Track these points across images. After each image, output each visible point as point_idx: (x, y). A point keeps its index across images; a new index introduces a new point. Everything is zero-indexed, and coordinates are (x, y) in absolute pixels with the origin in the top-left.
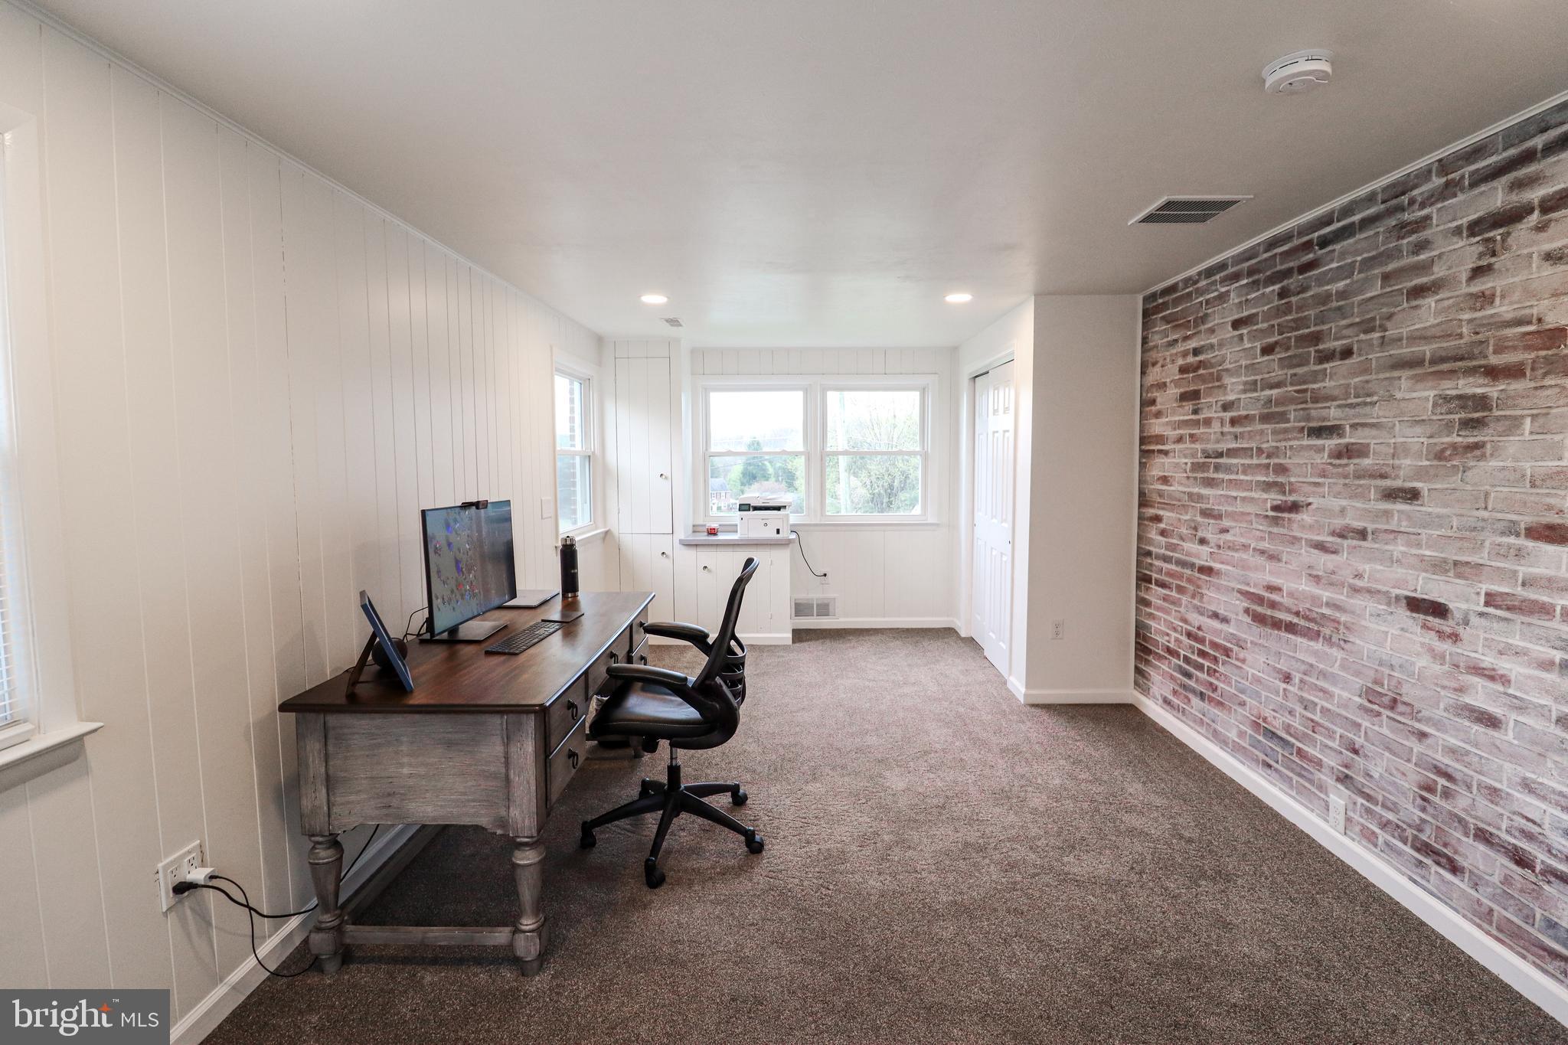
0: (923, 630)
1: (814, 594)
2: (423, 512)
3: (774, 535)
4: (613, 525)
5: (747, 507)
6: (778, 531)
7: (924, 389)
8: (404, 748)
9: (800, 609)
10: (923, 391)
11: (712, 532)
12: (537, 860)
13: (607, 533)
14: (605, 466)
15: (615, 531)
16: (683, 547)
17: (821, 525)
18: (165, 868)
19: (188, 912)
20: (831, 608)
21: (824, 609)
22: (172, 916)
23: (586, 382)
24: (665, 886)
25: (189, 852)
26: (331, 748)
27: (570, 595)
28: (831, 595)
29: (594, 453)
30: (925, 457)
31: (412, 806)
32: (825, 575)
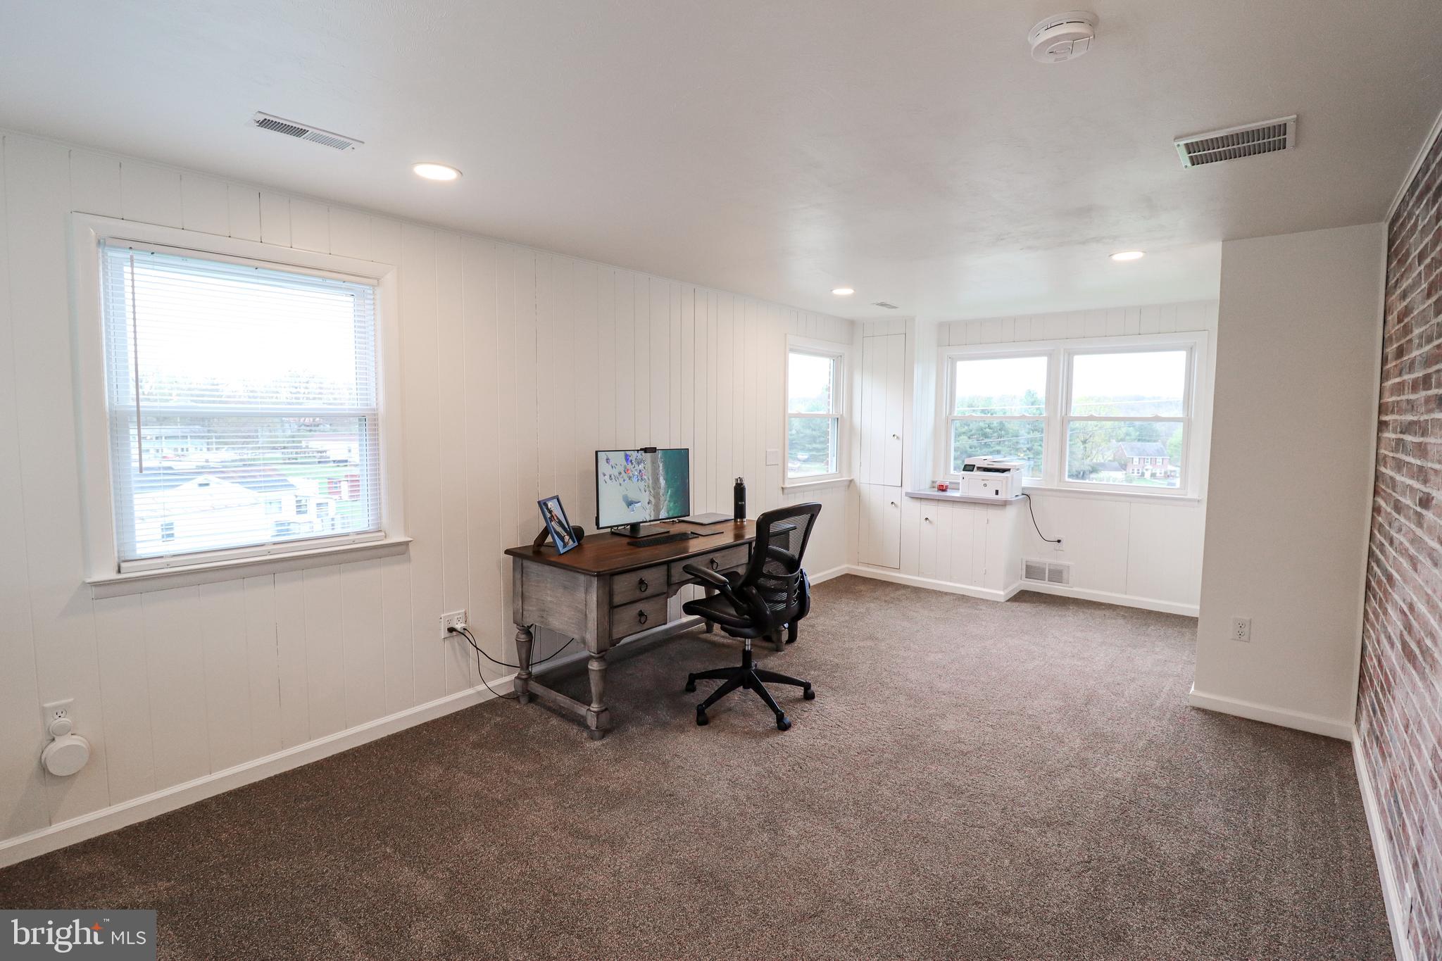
0: (1150, 612)
1: (1045, 557)
2: (597, 452)
3: (994, 496)
4: (855, 476)
5: (971, 468)
6: (997, 492)
7: (1191, 349)
8: (548, 585)
9: (1032, 572)
10: (1191, 350)
11: (942, 489)
12: (598, 669)
13: (851, 481)
14: (852, 427)
15: (857, 481)
16: (909, 499)
17: (1056, 490)
18: (444, 617)
19: (456, 644)
20: (1065, 575)
21: (1057, 575)
22: (447, 642)
23: (838, 359)
24: (706, 727)
25: (459, 614)
26: (524, 578)
27: (738, 520)
28: (1067, 563)
29: (842, 416)
30: (1188, 423)
31: (550, 619)
32: (1059, 541)
